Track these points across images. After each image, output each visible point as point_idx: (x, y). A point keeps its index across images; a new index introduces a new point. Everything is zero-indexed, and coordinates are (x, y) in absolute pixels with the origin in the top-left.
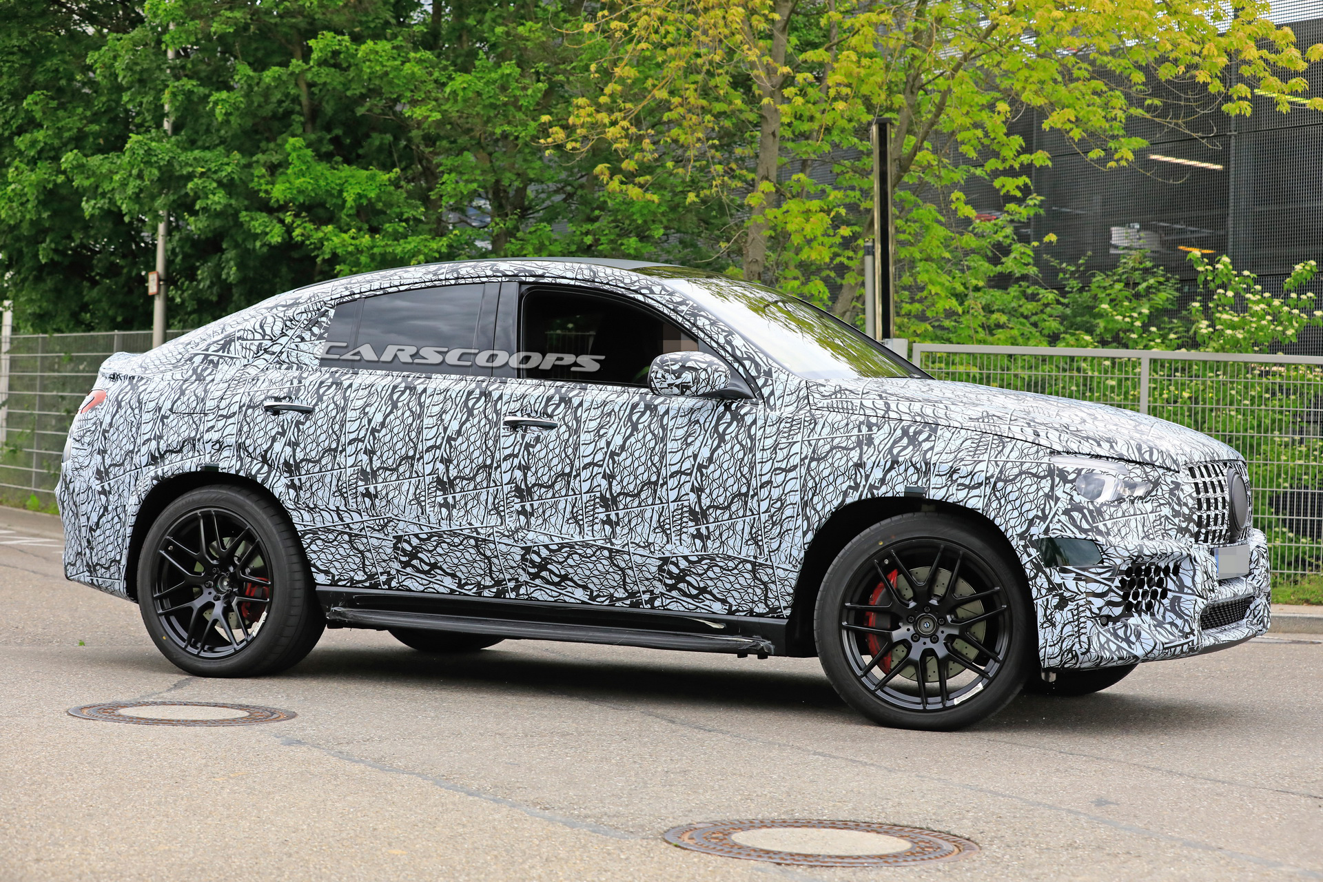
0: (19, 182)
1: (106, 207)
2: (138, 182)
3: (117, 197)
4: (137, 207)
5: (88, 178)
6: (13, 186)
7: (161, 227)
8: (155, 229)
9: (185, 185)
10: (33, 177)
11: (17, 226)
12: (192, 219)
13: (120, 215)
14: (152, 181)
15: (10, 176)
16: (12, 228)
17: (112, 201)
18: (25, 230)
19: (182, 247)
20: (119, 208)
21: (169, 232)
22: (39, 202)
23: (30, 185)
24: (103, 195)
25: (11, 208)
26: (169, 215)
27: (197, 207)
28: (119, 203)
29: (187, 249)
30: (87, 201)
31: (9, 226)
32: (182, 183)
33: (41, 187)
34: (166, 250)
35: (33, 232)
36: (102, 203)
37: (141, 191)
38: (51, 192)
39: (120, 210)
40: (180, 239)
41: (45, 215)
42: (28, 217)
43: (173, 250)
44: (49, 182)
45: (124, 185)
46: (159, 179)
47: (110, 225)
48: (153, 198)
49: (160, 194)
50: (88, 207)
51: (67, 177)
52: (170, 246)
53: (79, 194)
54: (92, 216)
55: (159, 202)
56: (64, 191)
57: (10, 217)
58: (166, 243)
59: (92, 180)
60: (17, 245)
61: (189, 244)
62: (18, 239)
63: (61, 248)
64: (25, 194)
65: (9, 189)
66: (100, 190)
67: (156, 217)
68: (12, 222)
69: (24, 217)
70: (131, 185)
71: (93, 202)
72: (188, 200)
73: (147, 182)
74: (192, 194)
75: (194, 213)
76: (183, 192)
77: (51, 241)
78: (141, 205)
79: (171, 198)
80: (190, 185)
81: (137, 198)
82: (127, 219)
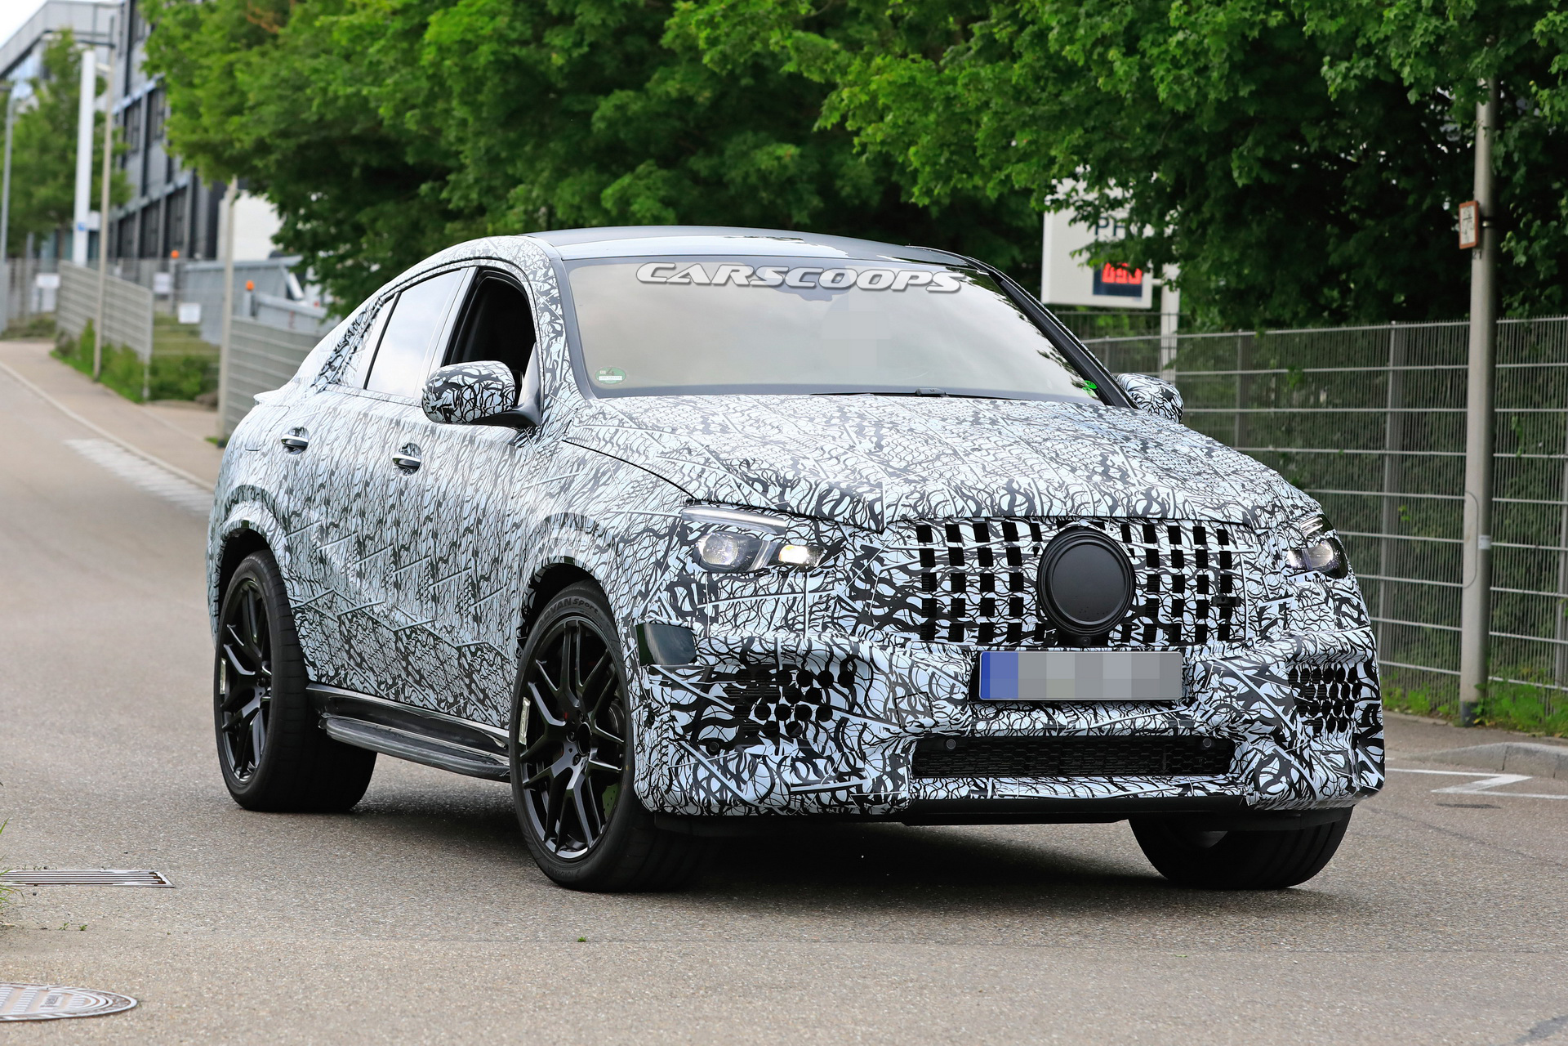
0: (1194, 26)
1: (1370, 74)
2: (1435, 22)
3: (1392, 52)
4: (1432, 72)
5: (1333, 17)
6: (1180, 36)
7: (1483, 112)
8: (1471, 116)
9: (1531, 26)
10: (1221, 17)
11: (1188, 116)
12: (1546, 93)
13: (1400, 89)
14: (1461, 20)
15: (1172, 15)
16: (1180, 119)
17: (1382, 63)
18: (1205, 122)
19: (1525, 151)
20: (1397, 74)
21: (1499, 122)
22: (1234, 67)
23: (1215, 32)
24: (1368, 50)
25: (1178, 80)
26: (1498, 88)
27: (1554, 69)
28: (1395, 65)
29: (1536, 154)
30: (1332, 65)
31: (1173, 112)
32: (1522, 22)
33: (1236, 34)
34: (1492, 158)
35: (1223, 126)
36: (1363, 66)
37: (1440, 39)
38: (1257, 45)
39: (1401, 80)
40: (1523, 134)
41: (1244, 92)
42: (1212, 96)
43: (1508, 156)
44: (1252, 26)
45: (1405, 28)
46: (1476, 16)
47: (1378, 110)
48: (1465, 53)
49: (1480, 44)
50: (1334, 76)
51: (1290, 14)
52: (1501, 150)
53: (1313, 48)
54: (1342, 93)
55: (1478, 61)
56: (1283, 44)
57: (1177, 97)
58: (1492, 142)
59: (1342, 20)
60: (1190, 152)
61: (1539, 146)
62: (1192, 139)
63: (1278, 157)
64: (1206, 52)
65: (1173, 41)
66: (1361, 42)
67: (1473, 93)
68: (1181, 108)
69: (1205, 96)
70: (1419, 30)
71: (1343, 66)
72: (1537, 57)
73: (1452, 22)
74: (1543, 43)
75: (1548, 81)
76: (1525, 39)
77: (1257, 144)
78: (1442, 69)
79: (1502, 52)
80: (1539, 26)
81: (1431, 53)
82: (1412, 97)
